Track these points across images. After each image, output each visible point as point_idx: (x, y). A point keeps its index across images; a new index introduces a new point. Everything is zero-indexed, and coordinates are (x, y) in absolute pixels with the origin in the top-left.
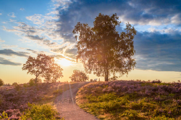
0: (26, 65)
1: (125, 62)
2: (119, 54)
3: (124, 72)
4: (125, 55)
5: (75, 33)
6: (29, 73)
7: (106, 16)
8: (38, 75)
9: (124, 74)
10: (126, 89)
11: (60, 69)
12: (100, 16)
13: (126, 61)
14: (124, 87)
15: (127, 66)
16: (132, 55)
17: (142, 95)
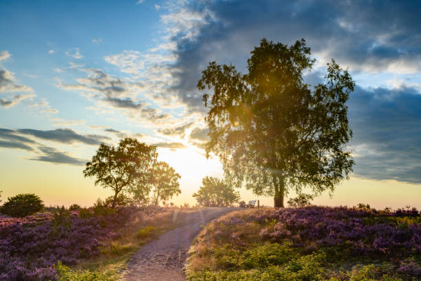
0: (94, 163)
1: (325, 160)
2: (311, 140)
3: (323, 186)
4: (326, 143)
5: (203, 88)
6: (100, 183)
7: (279, 45)
8: (121, 189)
9: (322, 189)
10: (322, 233)
11: (174, 175)
12: (264, 47)
13: (327, 156)
14: (317, 226)
15: (332, 170)
16: (343, 142)
17: (363, 251)
